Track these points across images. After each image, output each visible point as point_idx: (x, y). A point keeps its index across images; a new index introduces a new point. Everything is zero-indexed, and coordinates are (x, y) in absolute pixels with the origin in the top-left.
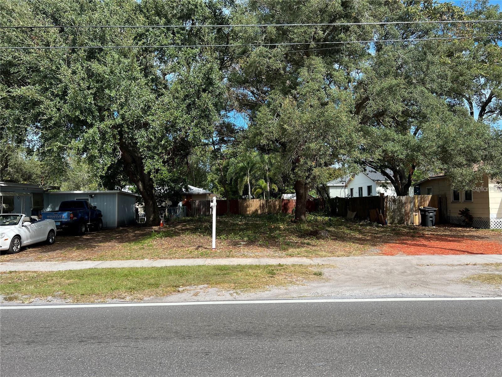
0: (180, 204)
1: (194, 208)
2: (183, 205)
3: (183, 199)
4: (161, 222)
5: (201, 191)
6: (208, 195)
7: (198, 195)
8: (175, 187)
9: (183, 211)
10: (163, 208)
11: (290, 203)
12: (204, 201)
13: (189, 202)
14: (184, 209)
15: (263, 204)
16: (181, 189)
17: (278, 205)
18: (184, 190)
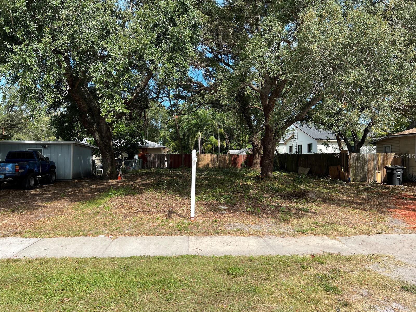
0: (137, 157)
1: (150, 161)
2: (139, 158)
3: (139, 152)
4: (119, 175)
5: (156, 145)
6: (162, 149)
7: (154, 149)
8: (131, 141)
9: (139, 164)
10: (120, 160)
11: (239, 158)
12: (159, 154)
13: (145, 155)
14: (140, 161)
15: (214, 158)
16: (137, 142)
17: (228, 160)
18: (140, 143)
